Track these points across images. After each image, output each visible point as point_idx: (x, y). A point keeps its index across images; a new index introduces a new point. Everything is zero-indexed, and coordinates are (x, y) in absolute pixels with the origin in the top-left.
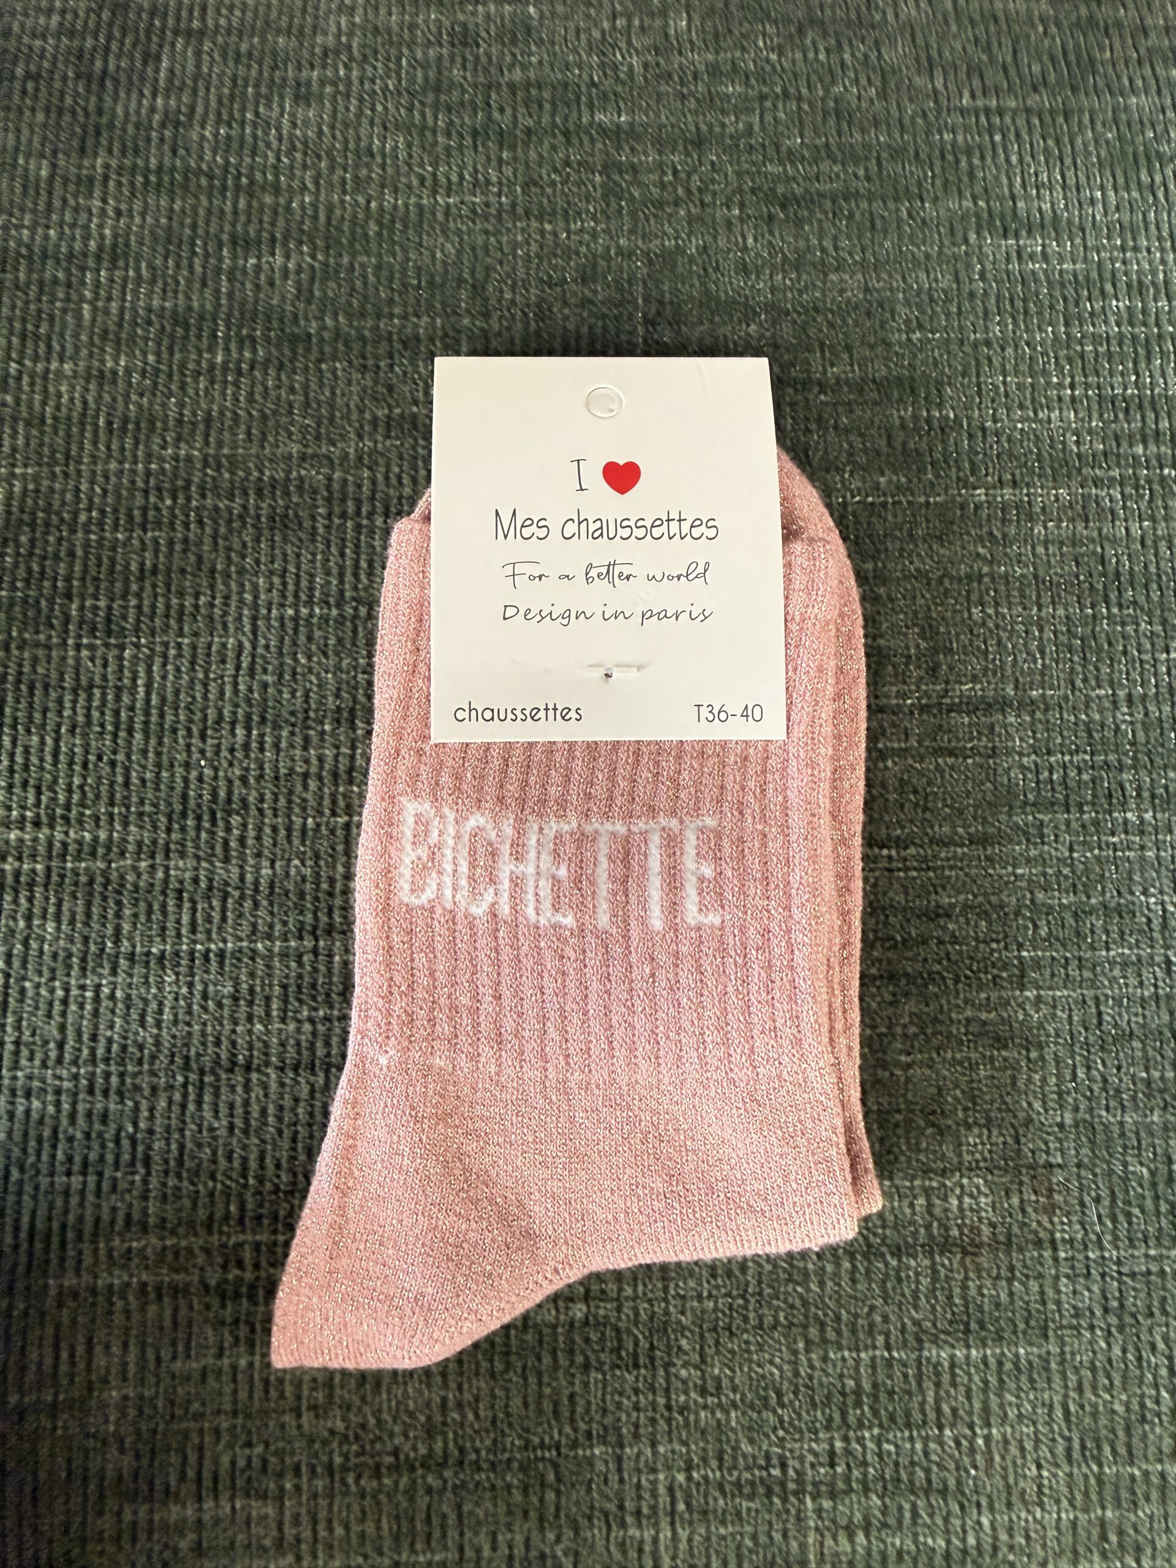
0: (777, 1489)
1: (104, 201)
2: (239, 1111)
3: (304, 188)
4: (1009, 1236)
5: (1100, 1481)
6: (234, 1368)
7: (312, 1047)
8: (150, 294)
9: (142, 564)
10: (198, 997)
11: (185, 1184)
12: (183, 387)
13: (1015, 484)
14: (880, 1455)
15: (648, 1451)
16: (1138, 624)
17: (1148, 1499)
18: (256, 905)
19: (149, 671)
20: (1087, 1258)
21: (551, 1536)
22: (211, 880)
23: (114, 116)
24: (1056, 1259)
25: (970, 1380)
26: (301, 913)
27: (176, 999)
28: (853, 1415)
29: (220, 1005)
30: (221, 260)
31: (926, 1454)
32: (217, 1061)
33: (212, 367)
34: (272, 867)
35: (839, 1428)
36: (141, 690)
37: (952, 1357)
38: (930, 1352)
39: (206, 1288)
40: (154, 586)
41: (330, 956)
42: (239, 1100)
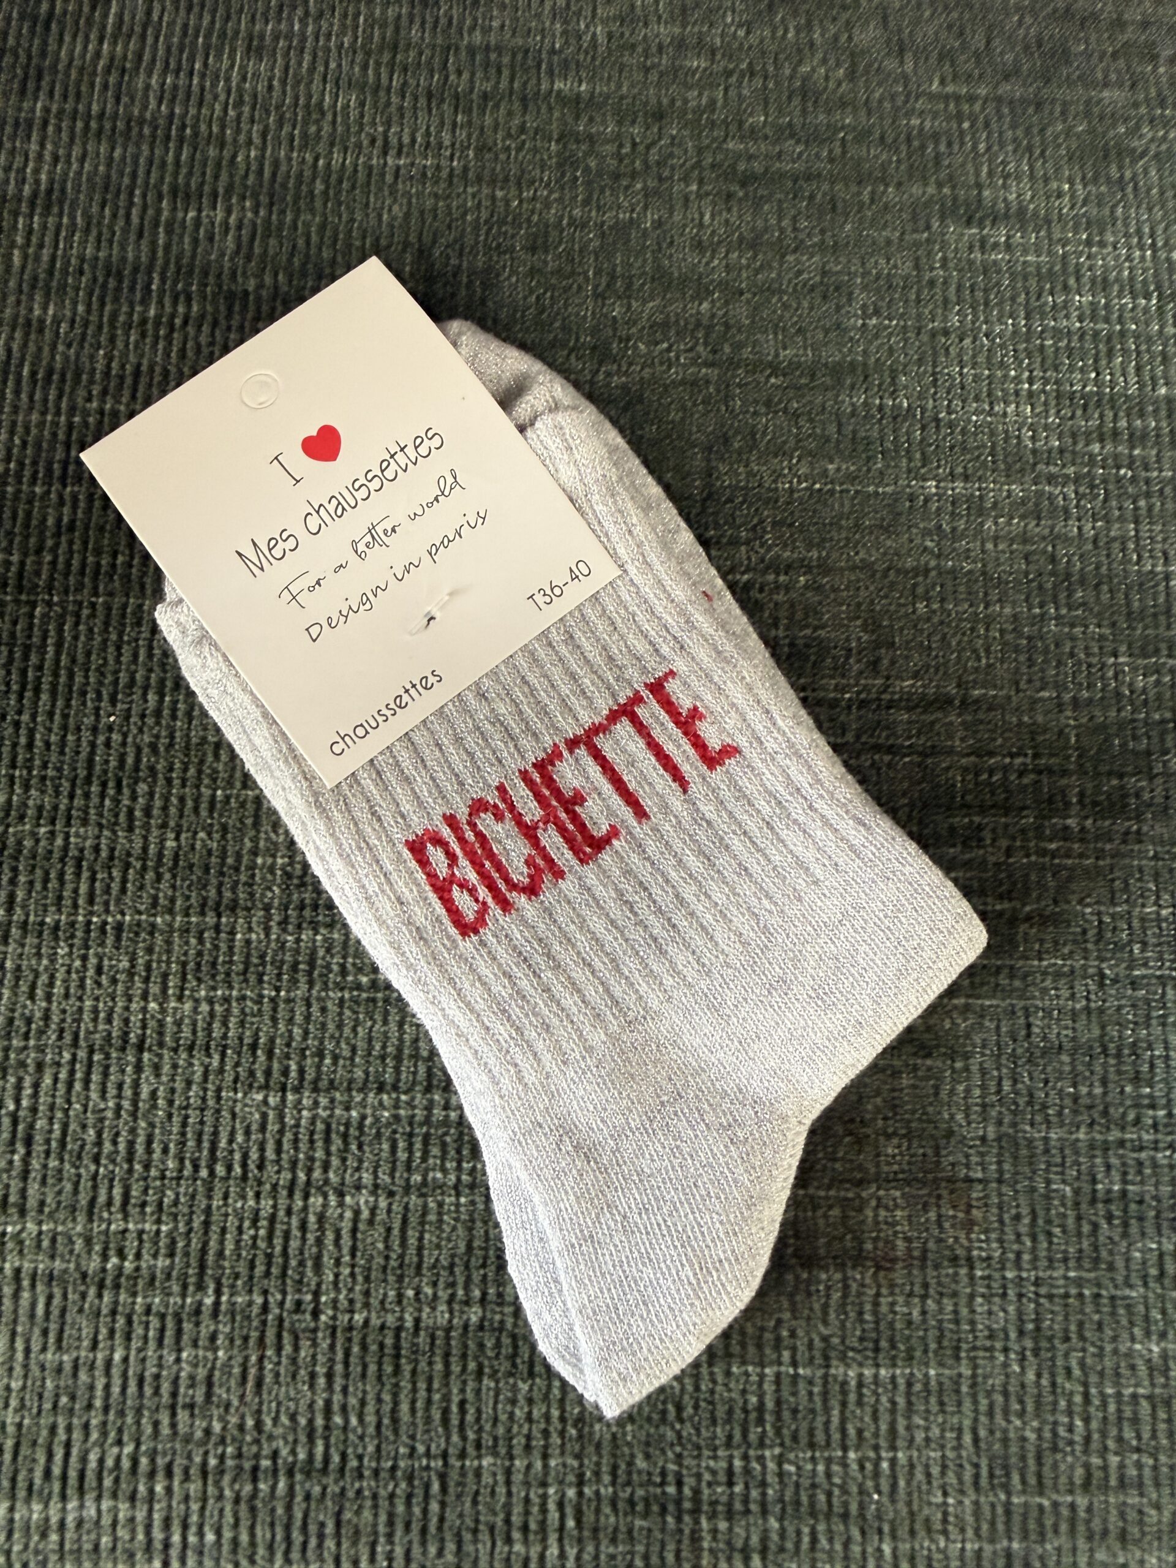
0: (671, 1508)
1: (42, 145)
2: (128, 1092)
3: (249, 142)
4: (925, 1251)
5: (1008, 1513)
6: (108, 1363)
7: (209, 1030)
8: (84, 242)
9: (59, 520)
10: (91, 972)
11: (67, 1166)
12: (112, 340)
13: (966, 478)
14: (781, 1474)
15: (538, 1465)
16: (1086, 627)
17: (1056, 1531)
18: (159, 877)
19: (60, 631)
20: (1004, 1278)
21: (432, 1550)
22: (112, 850)
23: (57, 60)
24: (972, 1277)
25: (877, 1401)
26: (205, 887)
27: (69, 972)
28: (754, 1433)
29: (114, 981)
30: (159, 211)
31: (829, 1475)
32: (108, 1038)
33: (144, 321)
34: (177, 839)
35: (739, 1447)
36: (50, 649)
37: (860, 1375)
38: (837, 1370)
39: (84, 1275)
40: (71, 543)
41: (232, 933)
42: (128, 1080)
